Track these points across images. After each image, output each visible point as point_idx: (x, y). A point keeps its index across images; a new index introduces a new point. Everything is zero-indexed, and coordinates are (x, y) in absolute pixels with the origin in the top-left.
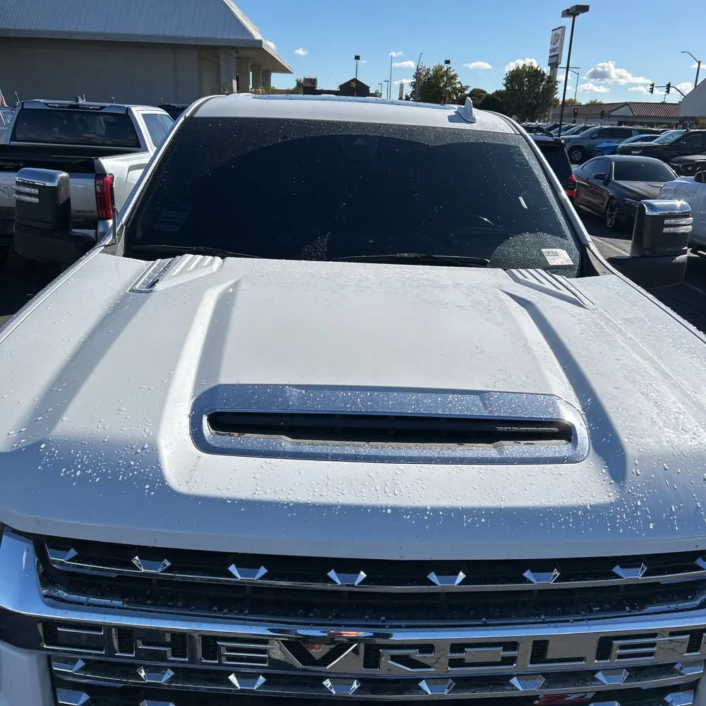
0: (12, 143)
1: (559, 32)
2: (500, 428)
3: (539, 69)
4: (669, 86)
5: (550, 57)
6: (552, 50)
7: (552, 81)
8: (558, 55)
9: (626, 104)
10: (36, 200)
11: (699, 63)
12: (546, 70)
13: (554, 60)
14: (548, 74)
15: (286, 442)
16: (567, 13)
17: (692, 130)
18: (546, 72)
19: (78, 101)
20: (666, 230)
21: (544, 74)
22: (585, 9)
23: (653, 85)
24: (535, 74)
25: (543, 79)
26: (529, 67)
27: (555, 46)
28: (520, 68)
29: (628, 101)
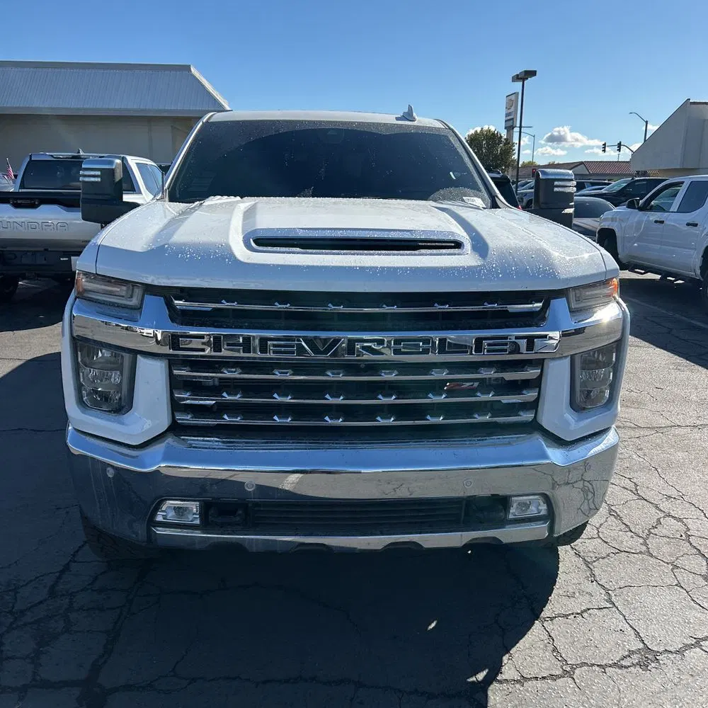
0: (20, 191)
1: (513, 97)
2: (420, 244)
3: (496, 132)
4: (620, 145)
5: (506, 121)
6: (507, 115)
7: (508, 142)
8: (512, 119)
9: (581, 163)
10: (99, 179)
11: (647, 122)
12: (504, 134)
13: (510, 123)
14: (505, 137)
15: (298, 249)
16: (517, 78)
17: (636, 179)
18: (502, 135)
19: (79, 152)
20: (556, 189)
21: (501, 137)
22: (533, 73)
23: (605, 145)
24: (493, 138)
25: (500, 142)
26: (486, 131)
27: (510, 111)
28: (479, 132)
29: (583, 161)
